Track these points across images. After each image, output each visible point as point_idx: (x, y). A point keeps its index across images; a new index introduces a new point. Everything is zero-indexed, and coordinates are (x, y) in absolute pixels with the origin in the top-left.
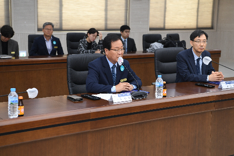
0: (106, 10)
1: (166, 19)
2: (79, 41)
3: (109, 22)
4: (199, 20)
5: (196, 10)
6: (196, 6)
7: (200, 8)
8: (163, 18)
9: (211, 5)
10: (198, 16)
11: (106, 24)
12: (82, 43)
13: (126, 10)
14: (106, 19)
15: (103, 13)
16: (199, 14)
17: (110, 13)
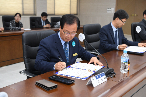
0: (23, 3)
1: (56, 9)
2: (9, 21)
3: (25, 11)
4: (71, 10)
5: (69, 5)
6: (69, 3)
7: (71, 4)
8: (54, 9)
9: (76, 3)
10: (70, 8)
11: (23, 12)
12: (11, 23)
13: (34, 4)
14: (23, 9)
15: (21, 5)
16: (71, 7)
17: (25, 5)
